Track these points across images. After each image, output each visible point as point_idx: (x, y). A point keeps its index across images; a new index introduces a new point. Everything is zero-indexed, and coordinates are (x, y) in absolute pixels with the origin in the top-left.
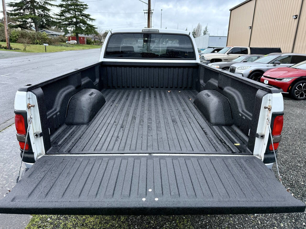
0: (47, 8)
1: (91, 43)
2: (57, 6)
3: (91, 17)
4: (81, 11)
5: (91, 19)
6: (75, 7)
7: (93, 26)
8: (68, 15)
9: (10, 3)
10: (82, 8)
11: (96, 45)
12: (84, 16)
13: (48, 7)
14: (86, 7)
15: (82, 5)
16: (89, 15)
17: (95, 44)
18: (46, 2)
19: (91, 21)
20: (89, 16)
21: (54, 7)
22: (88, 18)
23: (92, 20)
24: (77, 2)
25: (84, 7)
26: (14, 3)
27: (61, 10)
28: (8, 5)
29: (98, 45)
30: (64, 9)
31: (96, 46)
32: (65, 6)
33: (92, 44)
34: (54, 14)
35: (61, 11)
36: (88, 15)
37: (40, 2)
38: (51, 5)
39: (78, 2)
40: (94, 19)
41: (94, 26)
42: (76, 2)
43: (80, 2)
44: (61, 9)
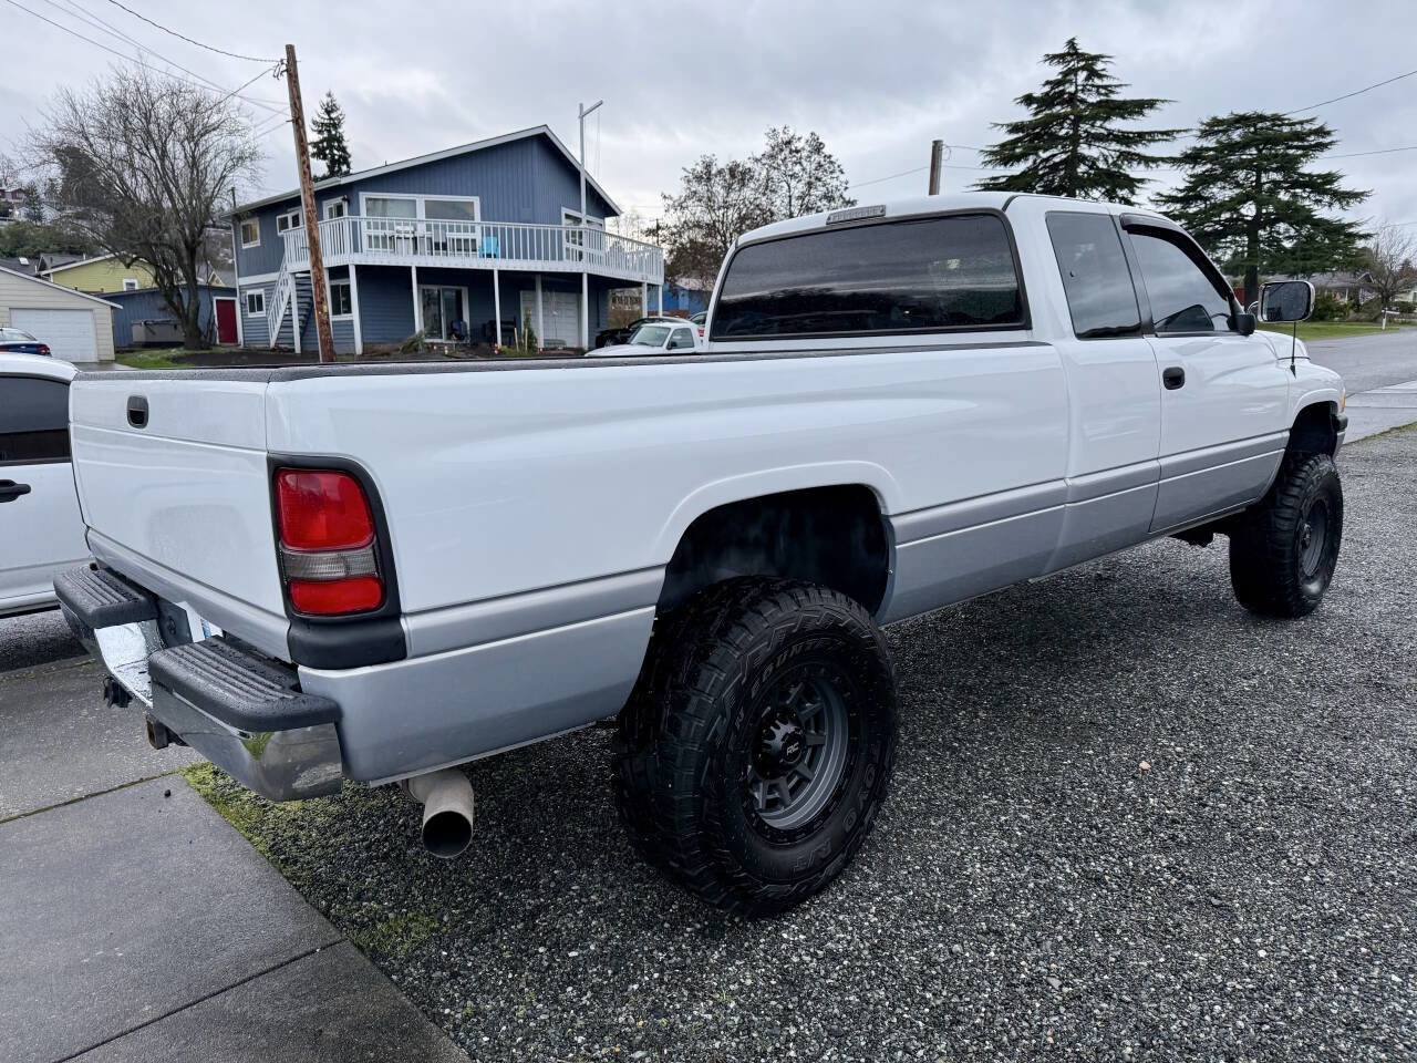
0: (1128, 176)
1: (1332, 311)
2: (1173, 160)
3: (1342, 185)
4: (1288, 165)
5: (1344, 193)
6: (1260, 151)
7: (1344, 226)
8: (1221, 193)
9: (988, 181)
10: (1297, 148)
11: (1357, 321)
12: (1303, 186)
13: (1135, 171)
14: (1321, 140)
15: (1300, 136)
16: (1330, 178)
17: (1352, 314)
18: (1129, 153)
19: (1337, 205)
20: (1331, 182)
21: (1157, 166)
22: (1325, 192)
23: (1344, 197)
24: (1279, 126)
25: (1306, 143)
26: (1004, 180)
27: (1191, 176)
28: (979, 188)
29: (1371, 321)
30: (1209, 166)
31: (1356, 326)
32: (1212, 153)
33: (1336, 319)
34: (1158, 198)
35: (1193, 180)
36: (1329, 175)
37: (1101, 158)
38: (1147, 160)
39: (1283, 124)
40: (1362, 191)
41: (1350, 225)
42: (1274, 125)
43: (1294, 124)
44: (1190, 172)
